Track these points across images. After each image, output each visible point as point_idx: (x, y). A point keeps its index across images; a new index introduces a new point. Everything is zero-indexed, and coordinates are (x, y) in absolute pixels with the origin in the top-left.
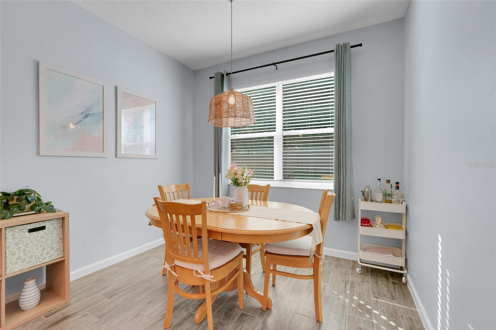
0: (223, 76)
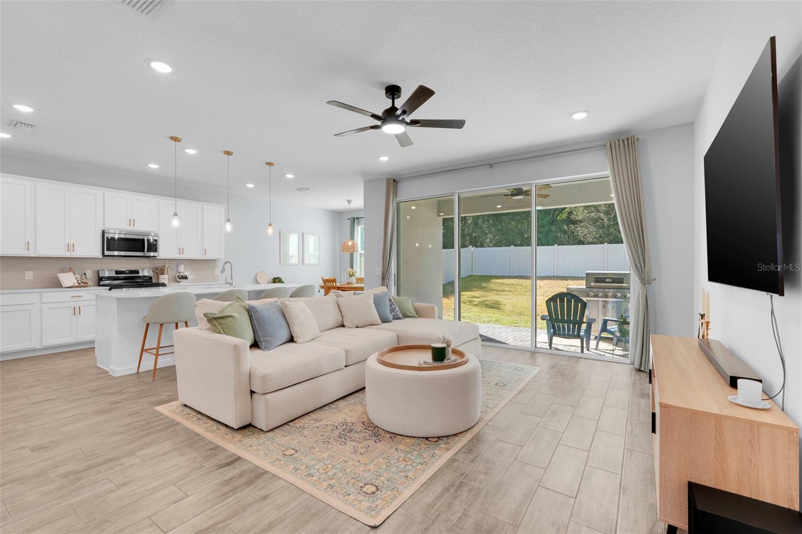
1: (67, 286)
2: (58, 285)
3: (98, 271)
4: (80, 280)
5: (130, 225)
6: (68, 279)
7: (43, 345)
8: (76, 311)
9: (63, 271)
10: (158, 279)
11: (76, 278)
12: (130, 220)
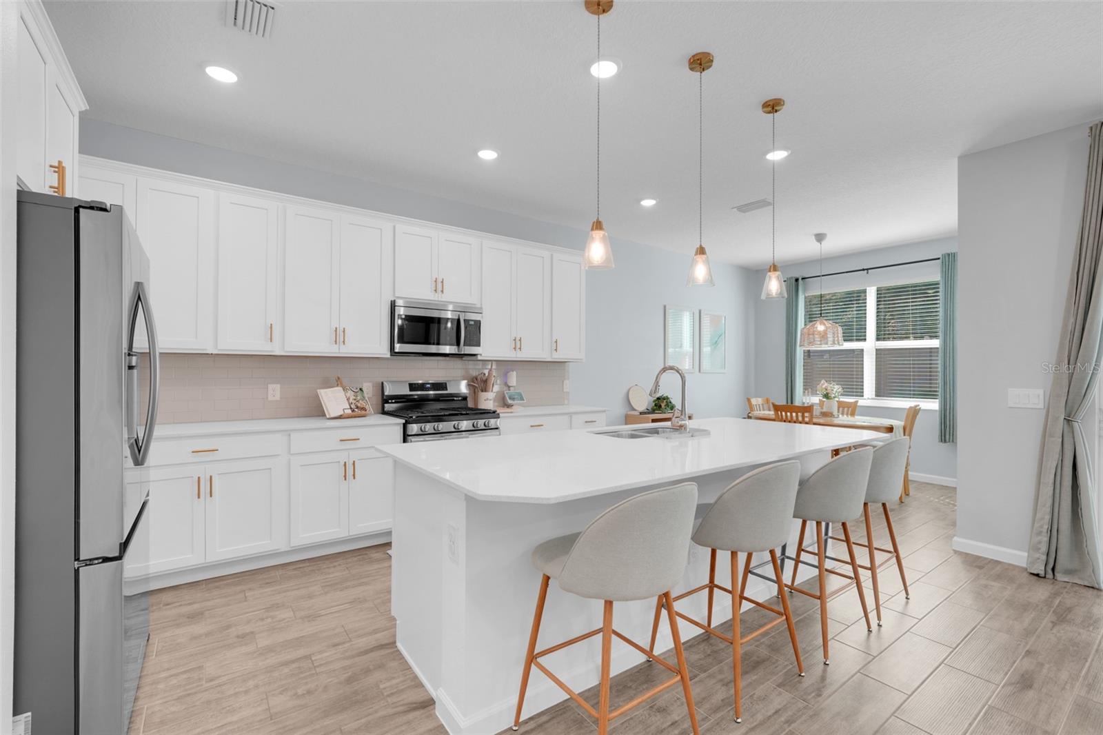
0: (797, 280)
1: (332, 416)
2: (317, 411)
3: (382, 383)
4: (354, 402)
5: (436, 290)
6: (335, 400)
7: (292, 545)
8: (349, 471)
9: (327, 384)
10: (476, 401)
11: (348, 399)
12: (436, 281)
